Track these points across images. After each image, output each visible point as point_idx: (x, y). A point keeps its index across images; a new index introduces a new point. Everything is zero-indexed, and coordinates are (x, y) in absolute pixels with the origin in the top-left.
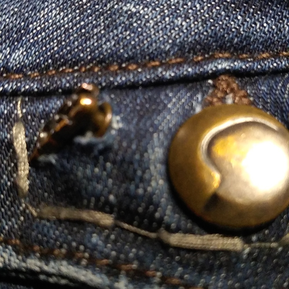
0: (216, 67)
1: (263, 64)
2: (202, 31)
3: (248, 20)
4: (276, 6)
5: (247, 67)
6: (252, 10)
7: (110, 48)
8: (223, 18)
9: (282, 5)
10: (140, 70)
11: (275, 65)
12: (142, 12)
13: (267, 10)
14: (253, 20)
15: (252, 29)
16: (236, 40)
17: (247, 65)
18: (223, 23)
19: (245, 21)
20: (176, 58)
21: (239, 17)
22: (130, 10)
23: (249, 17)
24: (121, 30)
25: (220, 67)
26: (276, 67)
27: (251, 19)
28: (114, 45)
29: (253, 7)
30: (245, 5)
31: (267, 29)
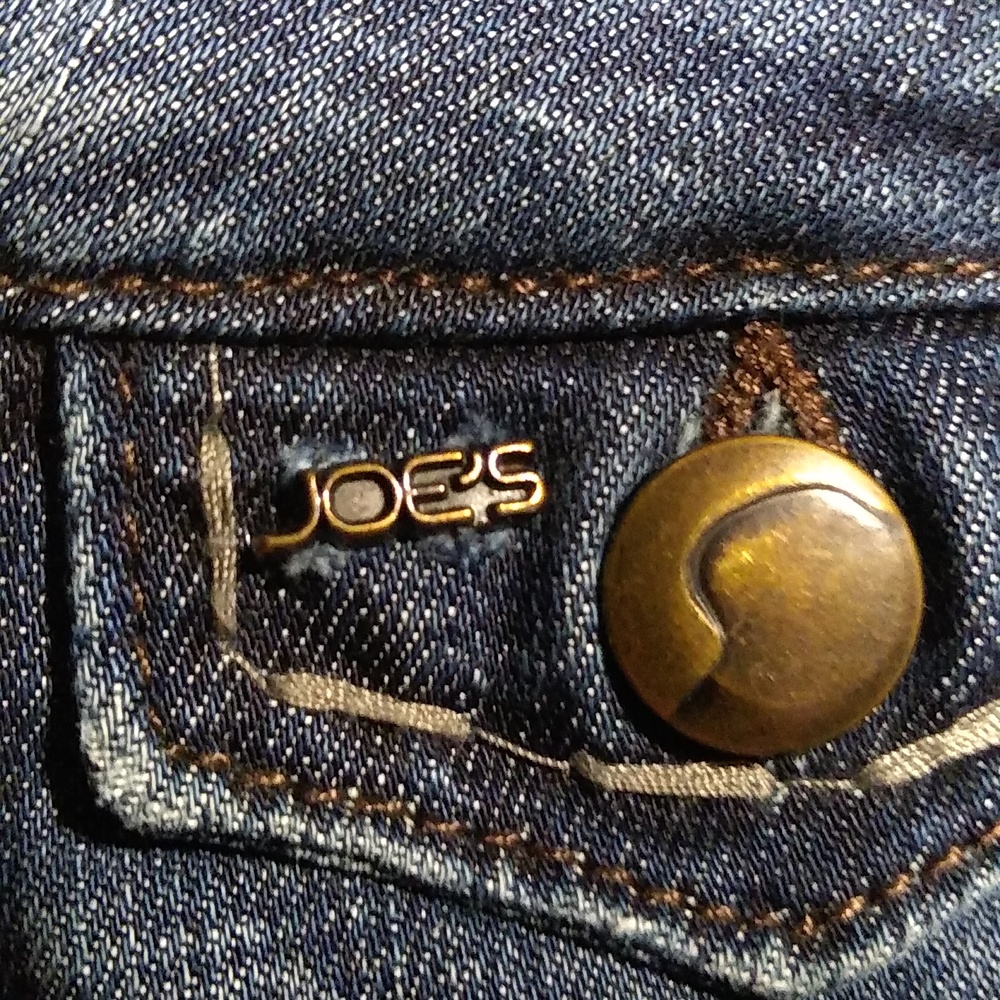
0: (744, 304)
1: (861, 296)
2: (720, 201)
3: (843, 174)
4: (923, 144)
5: (823, 303)
6: (857, 150)
7: (476, 232)
8: (779, 166)
9: (937, 143)
10: (544, 294)
11: (892, 298)
12: (568, 130)
13: (897, 153)
14: (857, 176)
15: (850, 201)
16: (804, 227)
17: (823, 299)
18: (778, 179)
19: (837, 177)
20: (641, 267)
21: (821, 166)
22: (535, 122)
23: (847, 167)
24: (509, 179)
25: (754, 303)
26: (893, 304)
27: (853, 173)
28: (487, 224)
29: (862, 139)
30: (841, 131)
31: (888, 203)
